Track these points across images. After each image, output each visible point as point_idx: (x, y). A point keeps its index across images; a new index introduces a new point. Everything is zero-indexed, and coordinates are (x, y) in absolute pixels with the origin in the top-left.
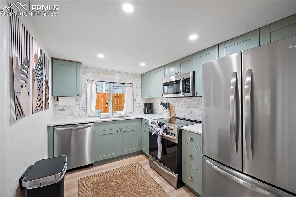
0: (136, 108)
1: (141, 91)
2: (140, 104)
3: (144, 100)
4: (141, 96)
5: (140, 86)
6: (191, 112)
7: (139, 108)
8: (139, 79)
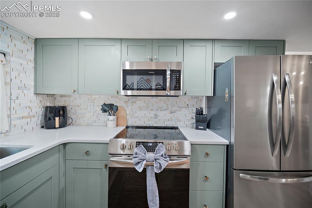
0: (19, 118)
1: (32, 77)
2: (29, 107)
3: (40, 98)
4: (32, 89)
5: (32, 65)
6: (156, 116)
7: (27, 117)
8: (30, 48)
